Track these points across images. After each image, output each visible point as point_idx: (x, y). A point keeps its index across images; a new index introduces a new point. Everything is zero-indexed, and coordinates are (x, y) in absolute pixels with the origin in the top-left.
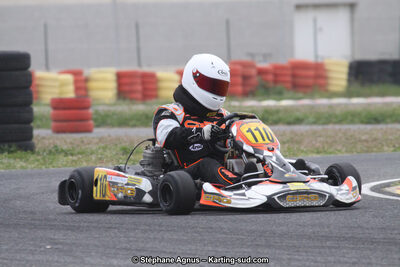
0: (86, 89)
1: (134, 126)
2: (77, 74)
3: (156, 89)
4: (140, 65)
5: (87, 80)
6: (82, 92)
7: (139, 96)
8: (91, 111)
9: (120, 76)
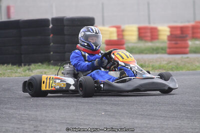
0: (123, 35)
1: (146, 53)
2: (118, 28)
3: (158, 35)
4: (150, 23)
5: (123, 31)
6: (120, 37)
7: (149, 38)
8: (125, 46)
9: (140, 29)
